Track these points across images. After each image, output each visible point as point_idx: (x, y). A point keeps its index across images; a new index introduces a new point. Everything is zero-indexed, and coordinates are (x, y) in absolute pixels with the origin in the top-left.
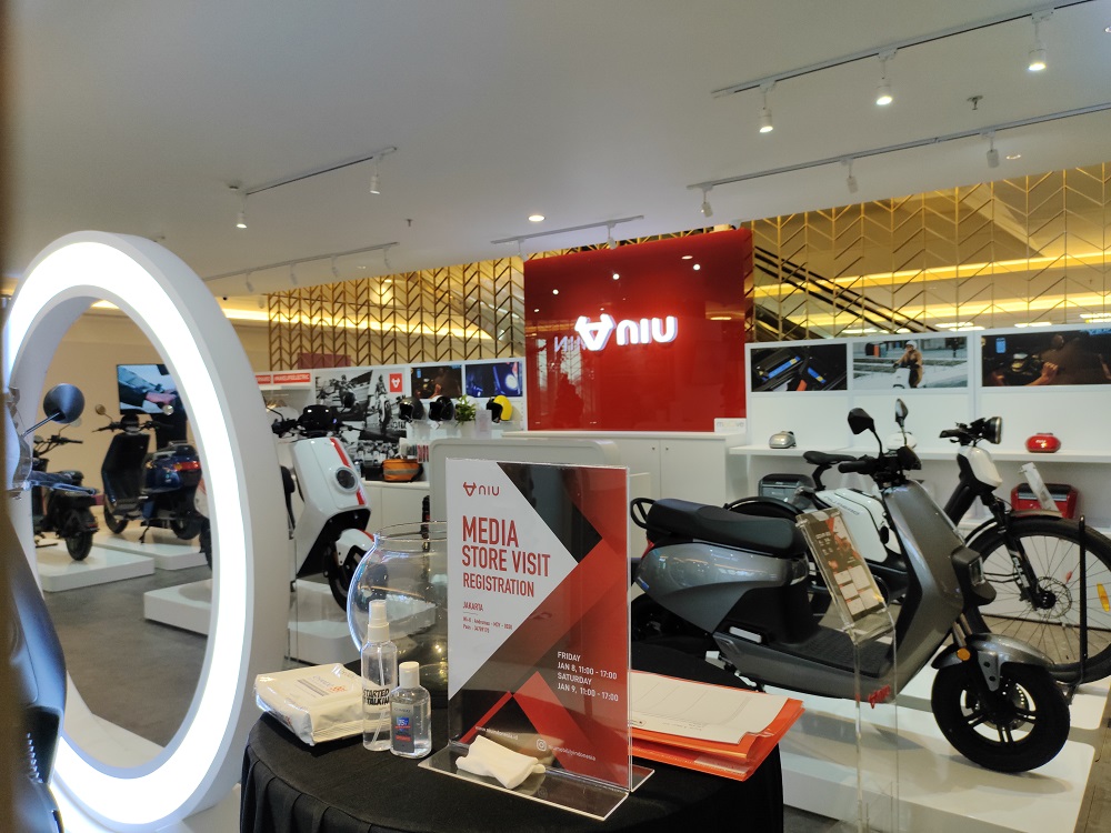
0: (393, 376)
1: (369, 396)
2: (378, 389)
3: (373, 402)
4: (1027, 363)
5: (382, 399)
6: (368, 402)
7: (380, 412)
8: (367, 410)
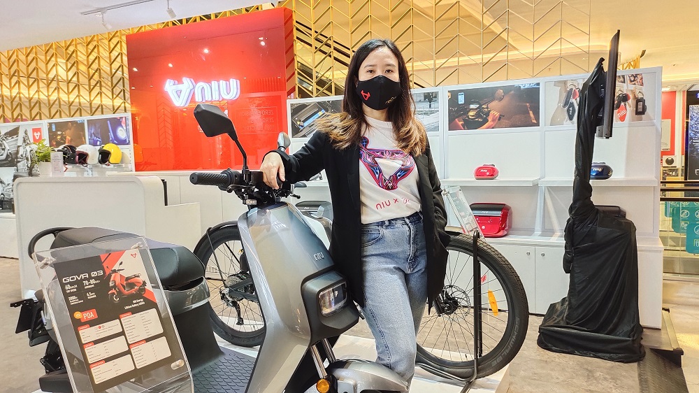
0: (35, 130)
1: (19, 147)
2: (24, 141)
3: (21, 151)
4: (480, 112)
5: (28, 149)
6: (17, 152)
7: (27, 159)
8: (17, 158)
